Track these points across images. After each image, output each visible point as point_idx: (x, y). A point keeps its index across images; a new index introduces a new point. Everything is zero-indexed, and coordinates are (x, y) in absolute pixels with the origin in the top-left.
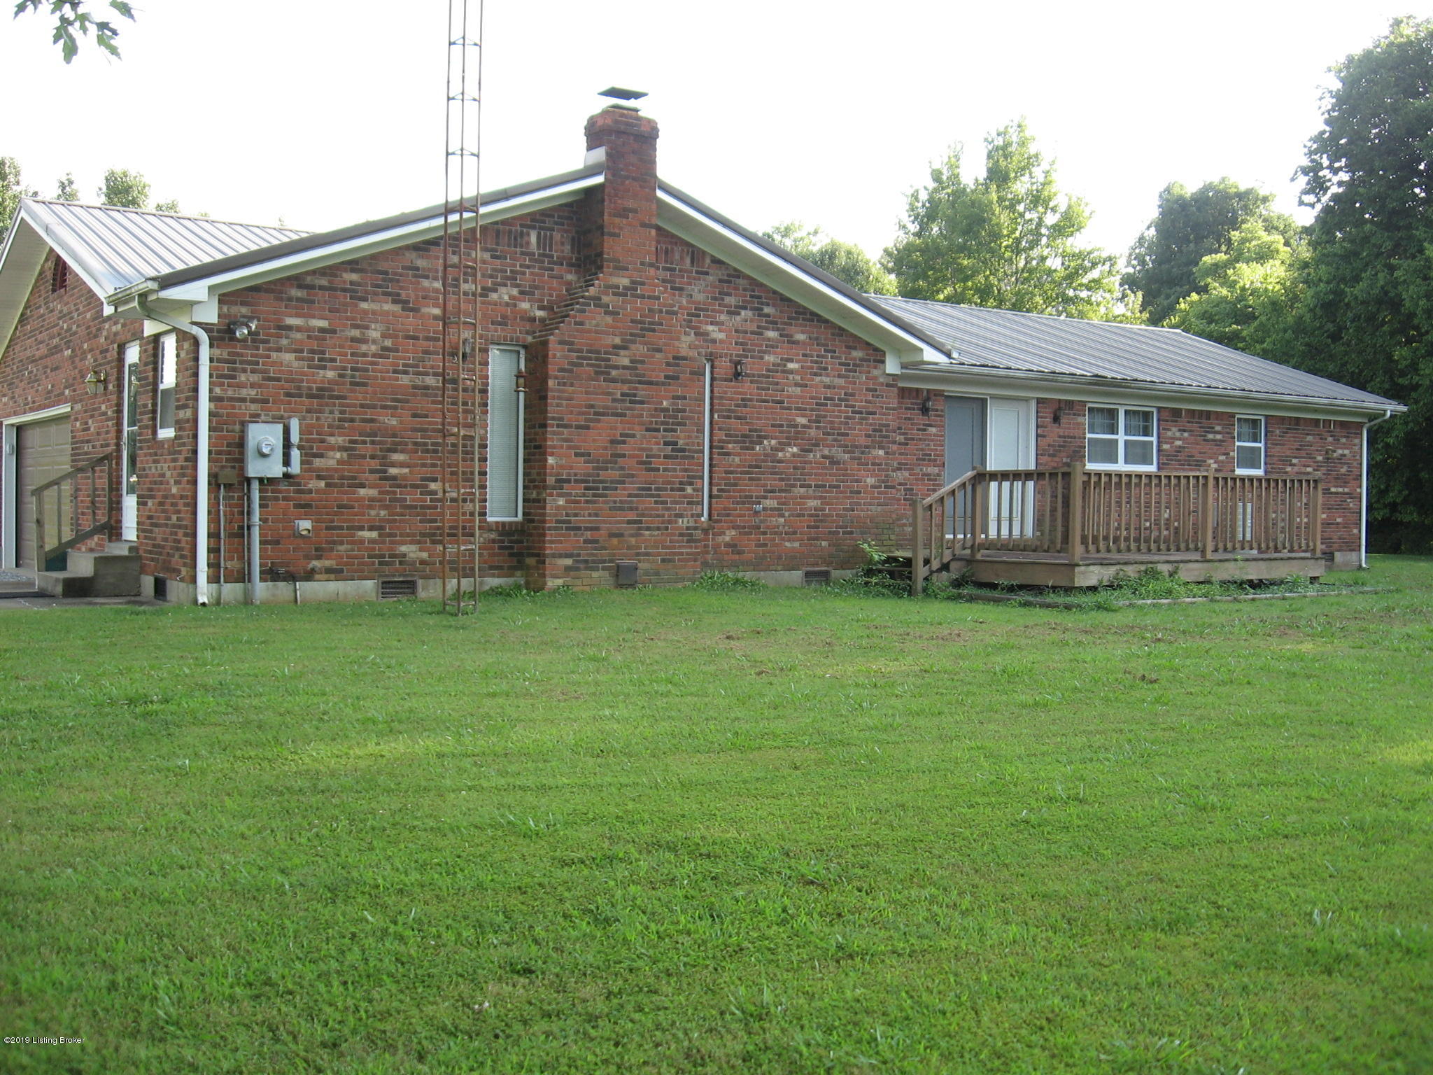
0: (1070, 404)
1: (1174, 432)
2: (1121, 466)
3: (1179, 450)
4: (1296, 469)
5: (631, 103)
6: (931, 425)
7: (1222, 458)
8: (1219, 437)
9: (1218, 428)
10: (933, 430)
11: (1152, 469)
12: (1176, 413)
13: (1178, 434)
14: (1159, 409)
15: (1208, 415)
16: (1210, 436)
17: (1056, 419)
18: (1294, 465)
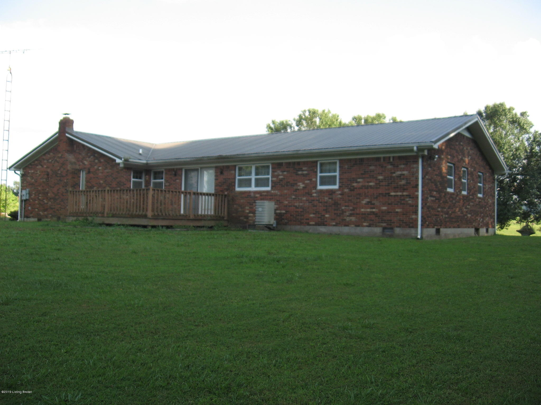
0: (228, 167)
1: (279, 172)
2: (253, 188)
3: (281, 180)
4: (361, 184)
5: (67, 116)
6: (177, 179)
7: (307, 182)
8: (305, 172)
9: (304, 169)
10: (178, 181)
11: (269, 189)
12: (280, 165)
13: (281, 173)
14: (272, 164)
15: (299, 163)
16: (300, 173)
17: (222, 173)
18: (359, 182)
